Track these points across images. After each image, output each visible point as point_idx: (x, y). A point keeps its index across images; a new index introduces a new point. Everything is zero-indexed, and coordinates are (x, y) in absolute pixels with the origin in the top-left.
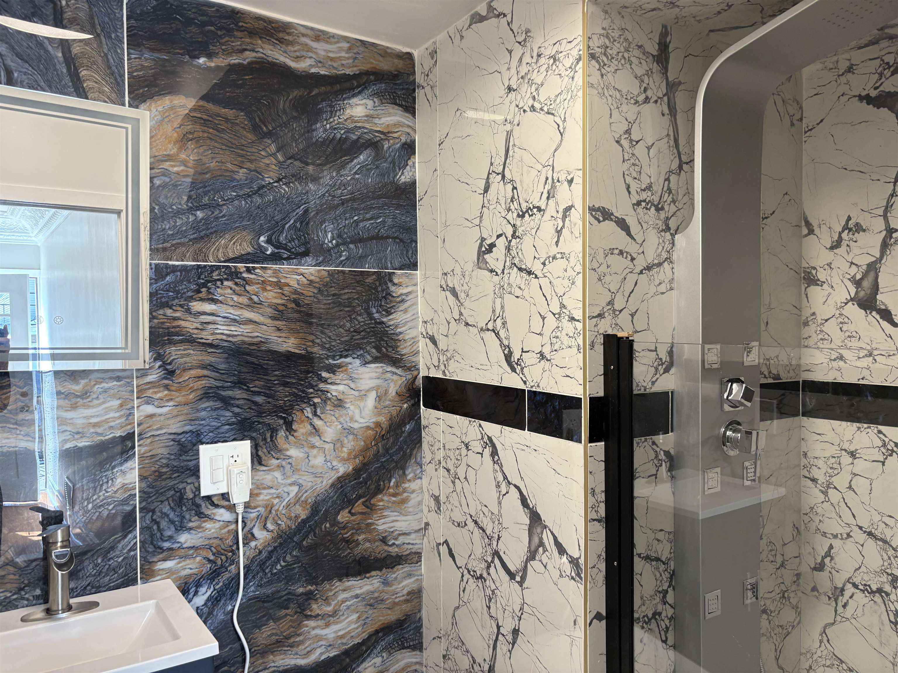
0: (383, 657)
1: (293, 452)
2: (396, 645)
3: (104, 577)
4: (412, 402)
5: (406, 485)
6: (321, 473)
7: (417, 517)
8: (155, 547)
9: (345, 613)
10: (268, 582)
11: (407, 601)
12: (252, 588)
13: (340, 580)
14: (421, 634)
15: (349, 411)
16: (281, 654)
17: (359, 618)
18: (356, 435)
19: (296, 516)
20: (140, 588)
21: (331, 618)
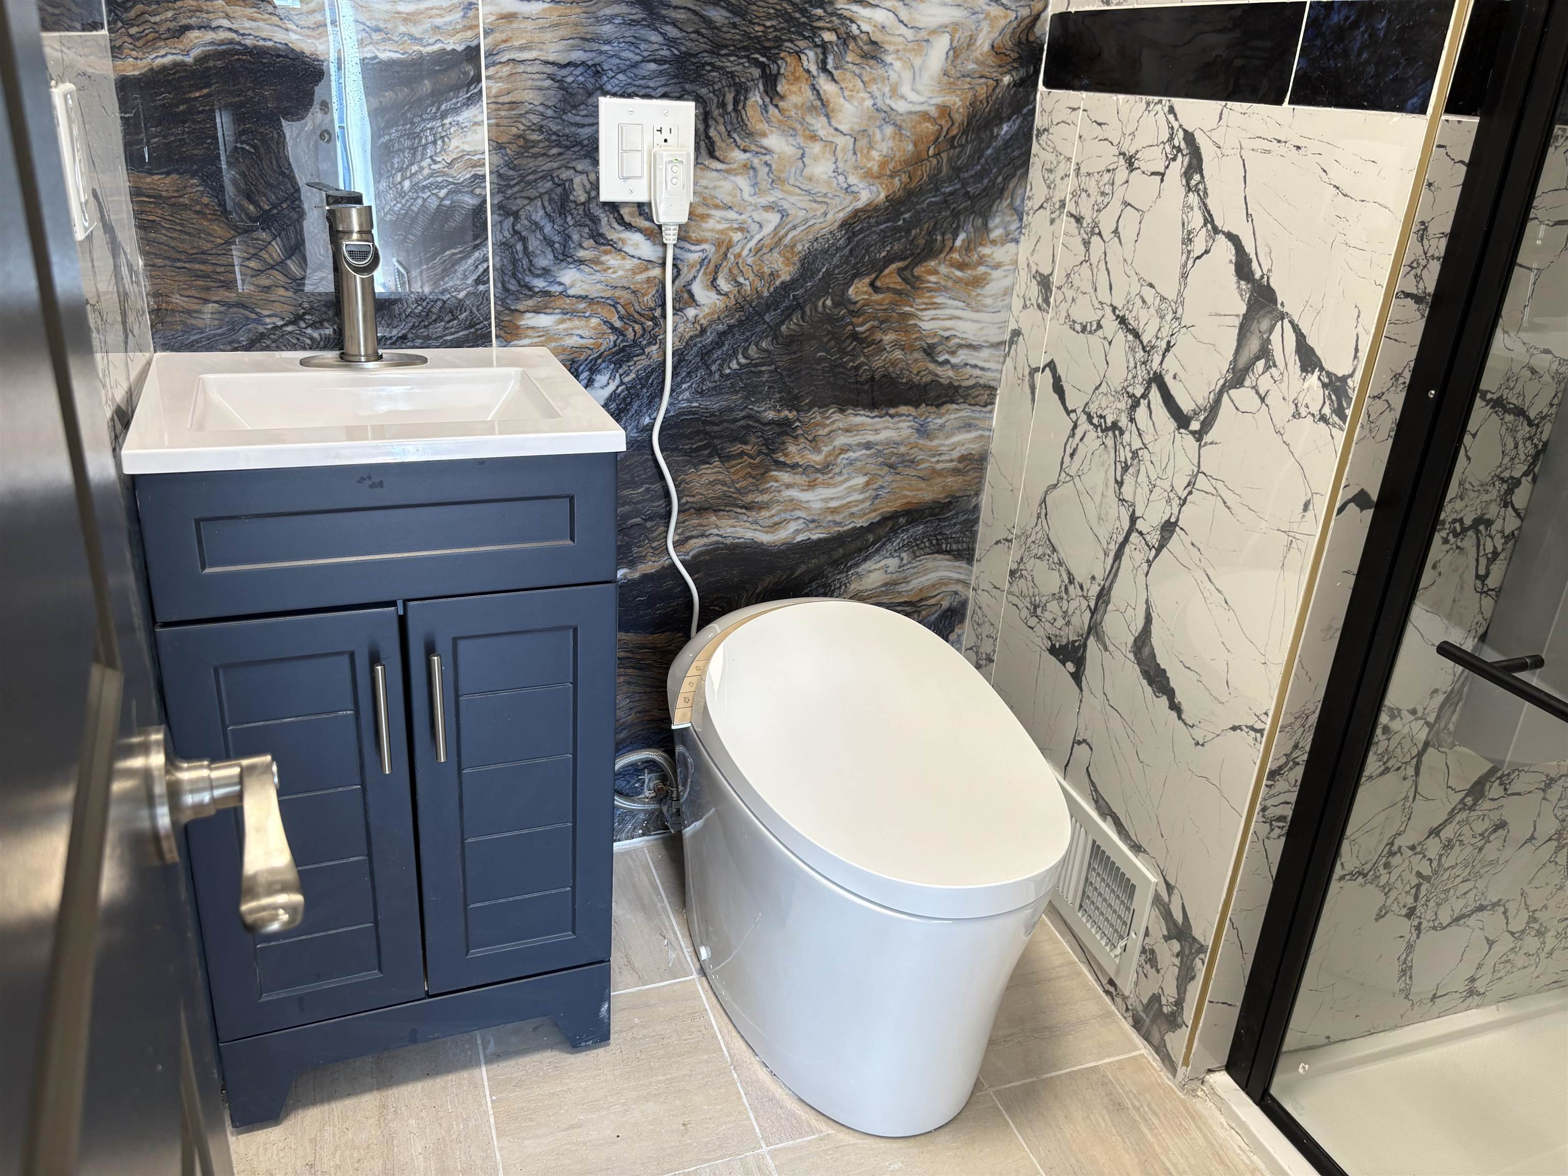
0: (902, 559)
1: (775, 141)
2: (927, 544)
3: (435, 321)
4: (1022, 73)
5: (986, 250)
6: (825, 195)
7: (998, 317)
8: (519, 282)
9: (844, 471)
10: (714, 388)
11: (956, 472)
12: (687, 395)
13: (842, 411)
14: (974, 534)
15: (891, 73)
16: (730, 518)
17: (867, 484)
18: (900, 128)
19: (772, 274)
20: (495, 350)
21: (819, 475)
